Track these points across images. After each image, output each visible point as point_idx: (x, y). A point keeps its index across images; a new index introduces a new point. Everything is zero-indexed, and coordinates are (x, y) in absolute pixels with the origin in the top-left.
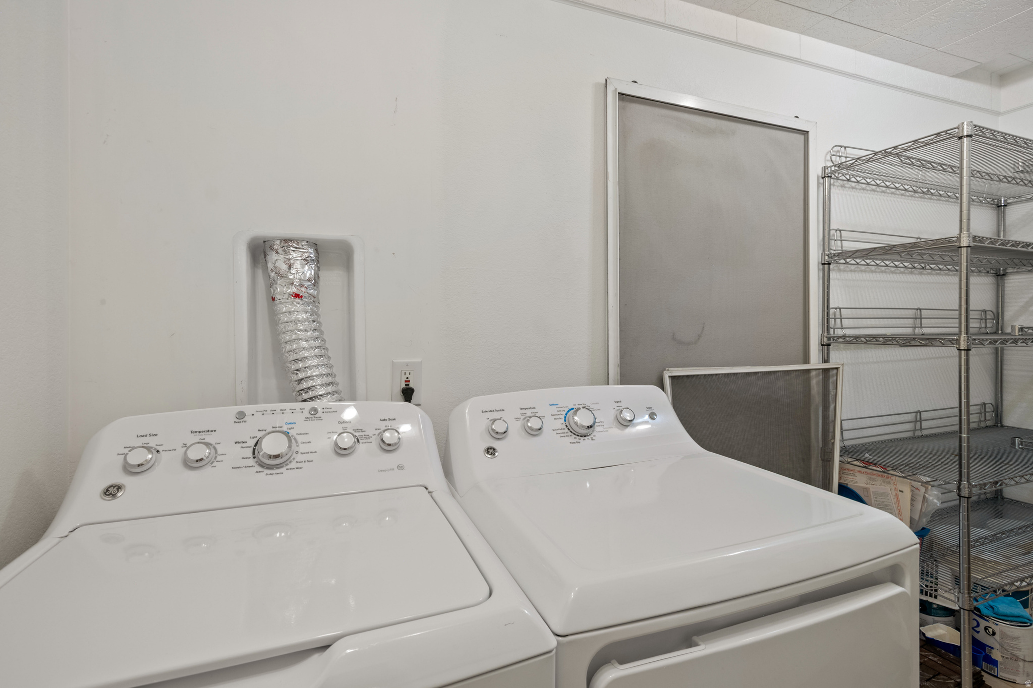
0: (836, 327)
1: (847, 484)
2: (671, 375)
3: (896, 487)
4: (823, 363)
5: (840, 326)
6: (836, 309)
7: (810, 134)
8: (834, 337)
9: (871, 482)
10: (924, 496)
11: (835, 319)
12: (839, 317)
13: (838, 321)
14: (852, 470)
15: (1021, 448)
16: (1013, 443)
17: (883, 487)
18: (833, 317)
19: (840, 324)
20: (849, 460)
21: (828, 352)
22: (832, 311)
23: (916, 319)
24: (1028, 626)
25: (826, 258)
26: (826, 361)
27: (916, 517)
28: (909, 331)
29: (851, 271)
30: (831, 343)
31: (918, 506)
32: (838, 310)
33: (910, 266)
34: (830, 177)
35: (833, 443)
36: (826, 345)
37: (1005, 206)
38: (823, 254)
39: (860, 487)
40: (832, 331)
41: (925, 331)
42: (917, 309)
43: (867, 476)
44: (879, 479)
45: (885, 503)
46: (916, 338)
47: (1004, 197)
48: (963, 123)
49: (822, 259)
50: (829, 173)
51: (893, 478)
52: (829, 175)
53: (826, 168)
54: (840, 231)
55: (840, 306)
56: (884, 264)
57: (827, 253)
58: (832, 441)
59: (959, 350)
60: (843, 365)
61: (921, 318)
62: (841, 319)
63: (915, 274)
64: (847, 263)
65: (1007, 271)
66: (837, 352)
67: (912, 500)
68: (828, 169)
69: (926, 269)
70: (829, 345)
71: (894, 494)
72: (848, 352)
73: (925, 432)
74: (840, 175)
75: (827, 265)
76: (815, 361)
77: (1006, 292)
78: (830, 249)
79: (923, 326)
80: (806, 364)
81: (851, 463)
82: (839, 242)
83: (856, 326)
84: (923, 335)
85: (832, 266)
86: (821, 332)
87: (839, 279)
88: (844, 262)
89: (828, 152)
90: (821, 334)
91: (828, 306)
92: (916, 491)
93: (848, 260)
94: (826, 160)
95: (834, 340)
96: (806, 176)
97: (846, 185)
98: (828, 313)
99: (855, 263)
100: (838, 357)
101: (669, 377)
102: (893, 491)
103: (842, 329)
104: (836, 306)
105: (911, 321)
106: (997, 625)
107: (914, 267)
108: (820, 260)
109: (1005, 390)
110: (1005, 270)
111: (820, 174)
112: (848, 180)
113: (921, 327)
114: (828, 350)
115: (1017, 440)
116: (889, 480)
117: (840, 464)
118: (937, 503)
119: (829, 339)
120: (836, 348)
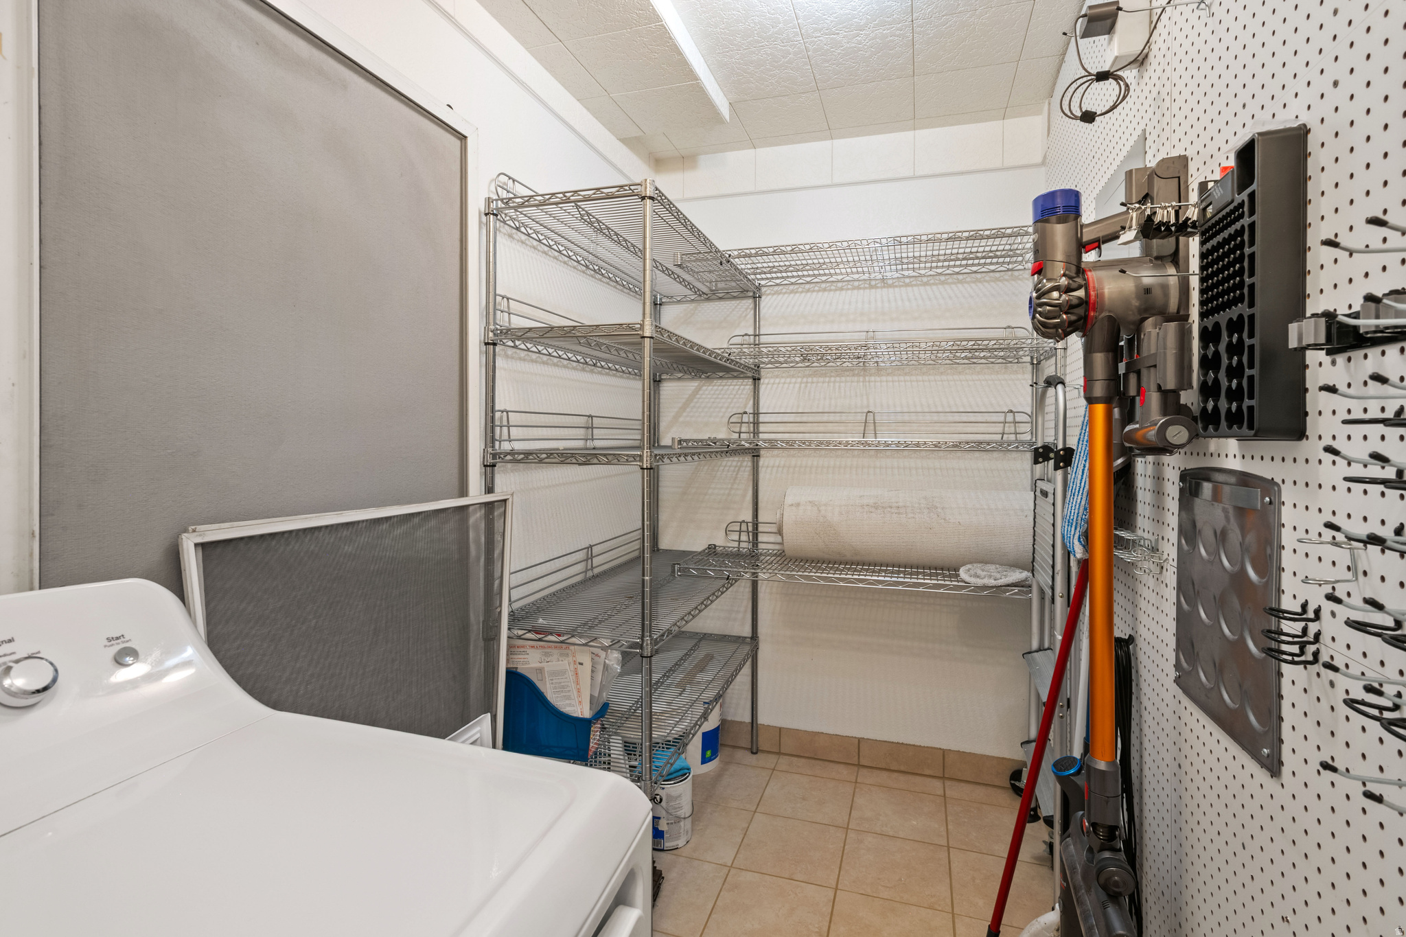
0: (502, 438)
1: (517, 668)
2: (200, 540)
3: (574, 659)
4: (485, 494)
5: (507, 438)
6: (502, 412)
7: (469, 141)
8: (501, 453)
9: (546, 659)
10: (605, 662)
11: (501, 427)
12: (506, 424)
13: (505, 430)
14: (523, 647)
15: (680, 575)
16: (673, 571)
17: (560, 662)
18: (499, 424)
19: (507, 434)
20: (520, 632)
21: (492, 477)
22: (498, 415)
23: (588, 428)
24: (688, 776)
25: (491, 334)
26: (490, 490)
27: (596, 694)
28: (580, 444)
29: (520, 359)
30: (496, 463)
31: (599, 677)
32: (505, 413)
33: (582, 360)
34: (496, 215)
35: (500, 613)
36: (490, 466)
37: (660, 304)
38: (487, 329)
39: (532, 668)
40: (497, 443)
41: (598, 444)
42: (589, 416)
43: (541, 651)
44: (555, 651)
45: (563, 684)
46: (575, 454)
47: (661, 294)
48: (646, 180)
49: (485, 336)
50: (495, 209)
51: (572, 647)
52: (495, 212)
53: (490, 200)
54: (508, 299)
55: (508, 409)
56: (557, 355)
57: (492, 327)
58: (498, 610)
59: (642, 469)
60: (512, 495)
61: (592, 428)
62: (509, 427)
63: (586, 371)
64: (515, 347)
65: (662, 377)
66: (503, 475)
67: (593, 671)
68: (493, 202)
69: (597, 367)
70: (494, 466)
71: (572, 669)
72: (516, 473)
73: (596, 571)
74: (508, 218)
75: (492, 346)
76: (476, 494)
77: (661, 401)
78: (495, 323)
79: (594, 437)
80: (463, 497)
81: (523, 637)
82: (506, 315)
83: (526, 438)
84: (594, 448)
85: (498, 348)
86: (483, 447)
87: (505, 370)
88: (512, 345)
89: (492, 181)
90: (484, 450)
91: (493, 407)
92: (596, 658)
93: (517, 343)
94: (489, 191)
95: (499, 458)
96: (464, 205)
97: (515, 236)
98: (493, 418)
99: (525, 348)
100: (507, 482)
101: (196, 545)
102: (572, 665)
103: (510, 441)
104: (502, 409)
105: (582, 431)
106: (663, 788)
107: (586, 363)
108: (483, 338)
109: (660, 509)
110: (660, 376)
111: (483, 210)
112: (517, 229)
113: (593, 439)
114: (493, 473)
115: (677, 567)
116: (567, 651)
117: (508, 641)
118: (617, 668)
119: (494, 456)
120: (502, 469)
